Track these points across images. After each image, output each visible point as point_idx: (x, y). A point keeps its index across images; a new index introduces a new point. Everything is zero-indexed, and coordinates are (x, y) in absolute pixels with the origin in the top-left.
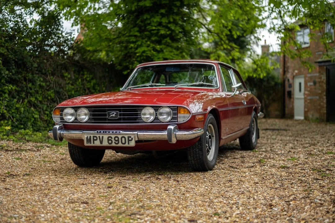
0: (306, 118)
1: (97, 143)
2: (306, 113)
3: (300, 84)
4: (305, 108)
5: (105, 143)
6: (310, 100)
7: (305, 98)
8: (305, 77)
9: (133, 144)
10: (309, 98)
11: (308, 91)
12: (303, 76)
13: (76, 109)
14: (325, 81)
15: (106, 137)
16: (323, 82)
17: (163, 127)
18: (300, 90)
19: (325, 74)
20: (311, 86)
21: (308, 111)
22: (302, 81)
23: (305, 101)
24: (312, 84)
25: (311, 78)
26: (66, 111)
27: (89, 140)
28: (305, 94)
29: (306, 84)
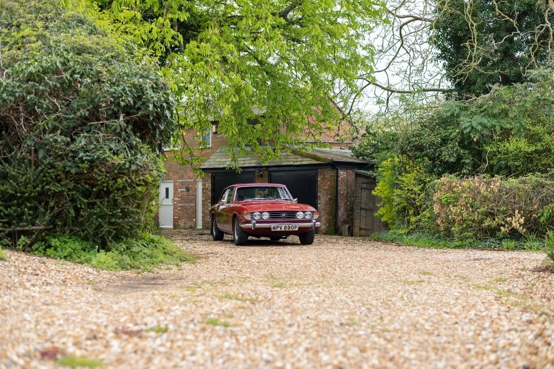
0: (176, 226)
1: (279, 229)
2: (175, 221)
3: (167, 189)
4: (174, 216)
5: (283, 229)
6: (182, 207)
7: (174, 205)
8: (175, 182)
9: (297, 229)
10: (180, 205)
11: (179, 197)
12: (172, 181)
13: (261, 213)
14: (210, 188)
15: (283, 226)
16: (207, 189)
17: (310, 221)
18: (167, 196)
19: (210, 181)
20: (182, 192)
21: (178, 219)
22: (171, 186)
23: (175, 208)
24: (184, 190)
25: (182, 183)
26: (255, 214)
27: (274, 228)
28: (174, 201)
29: (175, 189)
